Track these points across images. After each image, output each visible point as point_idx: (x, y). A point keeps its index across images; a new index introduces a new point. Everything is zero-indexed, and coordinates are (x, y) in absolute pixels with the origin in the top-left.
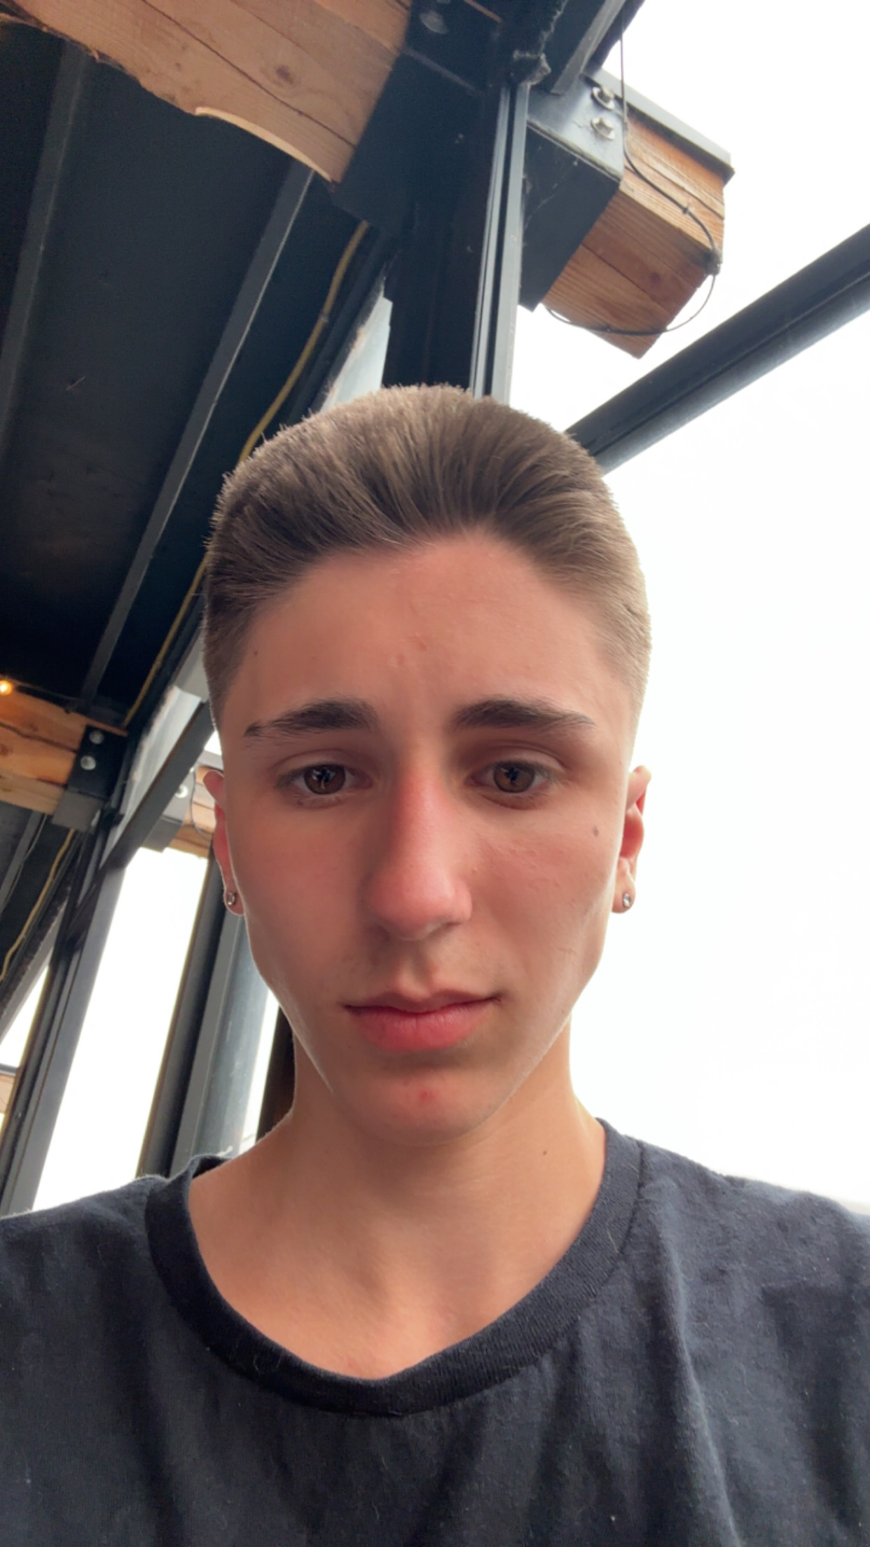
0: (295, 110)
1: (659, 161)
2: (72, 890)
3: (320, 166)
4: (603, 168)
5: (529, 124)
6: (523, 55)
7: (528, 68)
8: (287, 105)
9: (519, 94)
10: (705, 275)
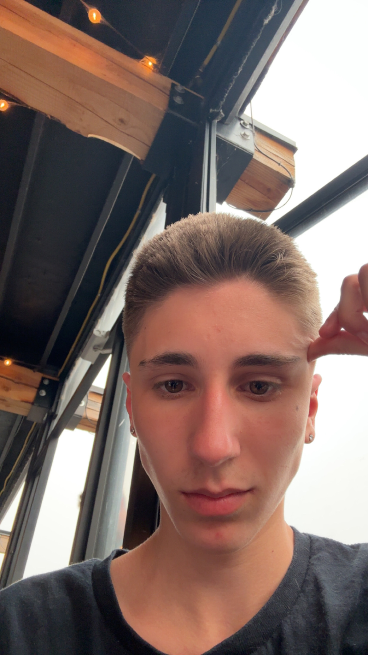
0: (126, 134)
1: (268, 147)
2: (35, 449)
3: (137, 154)
4: (246, 150)
5: (217, 135)
6: (213, 111)
7: (216, 115)
8: (123, 133)
9: (213, 124)
10: (289, 188)
